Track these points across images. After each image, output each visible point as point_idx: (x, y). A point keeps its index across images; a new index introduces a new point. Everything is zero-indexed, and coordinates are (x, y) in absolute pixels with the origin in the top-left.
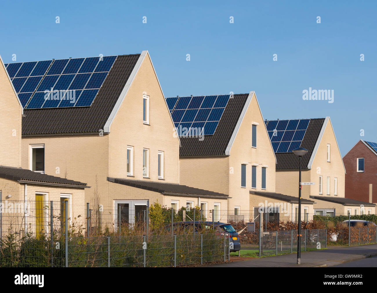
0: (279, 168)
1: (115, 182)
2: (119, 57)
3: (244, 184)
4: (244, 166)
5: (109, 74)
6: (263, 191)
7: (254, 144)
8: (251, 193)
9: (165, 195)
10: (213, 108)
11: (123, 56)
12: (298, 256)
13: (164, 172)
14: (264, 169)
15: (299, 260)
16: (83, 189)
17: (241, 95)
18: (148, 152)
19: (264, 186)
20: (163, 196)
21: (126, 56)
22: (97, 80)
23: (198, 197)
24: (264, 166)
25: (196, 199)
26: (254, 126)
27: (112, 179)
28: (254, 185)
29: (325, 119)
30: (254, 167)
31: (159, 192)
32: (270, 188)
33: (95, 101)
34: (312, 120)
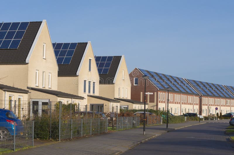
0: (101, 83)
1: (31, 90)
2: (30, 22)
3: (85, 91)
4: (85, 81)
5: (26, 31)
6: (94, 95)
7: (90, 70)
8: (88, 96)
9: (58, 97)
10: (68, 50)
11: (33, 22)
12: (144, 131)
13: (51, 84)
14: (94, 83)
15: (145, 132)
16: (27, 93)
17: (83, 43)
18: (44, 73)
19: (94, 92)
20: (57, 97)
21: (34, 22)
22: (19, 35)
23: (72, 98)
24: (94, 81)
25: (71, 99)
26: (90, 60)
27: (30, 88)
28: (89, 92)
29: (121, 56)
30: (90, 82)
31: (55, 95)
32: (97, 94)
33: (19, 46)
34: (114, 57)
